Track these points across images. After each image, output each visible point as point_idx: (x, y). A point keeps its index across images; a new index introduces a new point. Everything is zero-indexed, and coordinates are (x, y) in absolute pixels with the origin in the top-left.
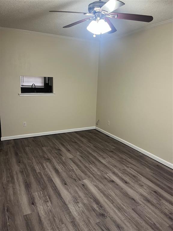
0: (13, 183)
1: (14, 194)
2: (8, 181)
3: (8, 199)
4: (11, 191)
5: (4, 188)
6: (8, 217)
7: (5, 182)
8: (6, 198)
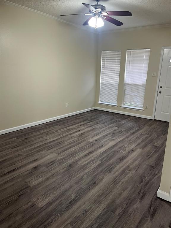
0: (128, 166)
1: (136, 160)
2: (130, 170)
3: (143, 160)
4: (137, 163)
5: (138, 168)
6: (151, 153)
7: (133, 172)
8: (143, 161)
